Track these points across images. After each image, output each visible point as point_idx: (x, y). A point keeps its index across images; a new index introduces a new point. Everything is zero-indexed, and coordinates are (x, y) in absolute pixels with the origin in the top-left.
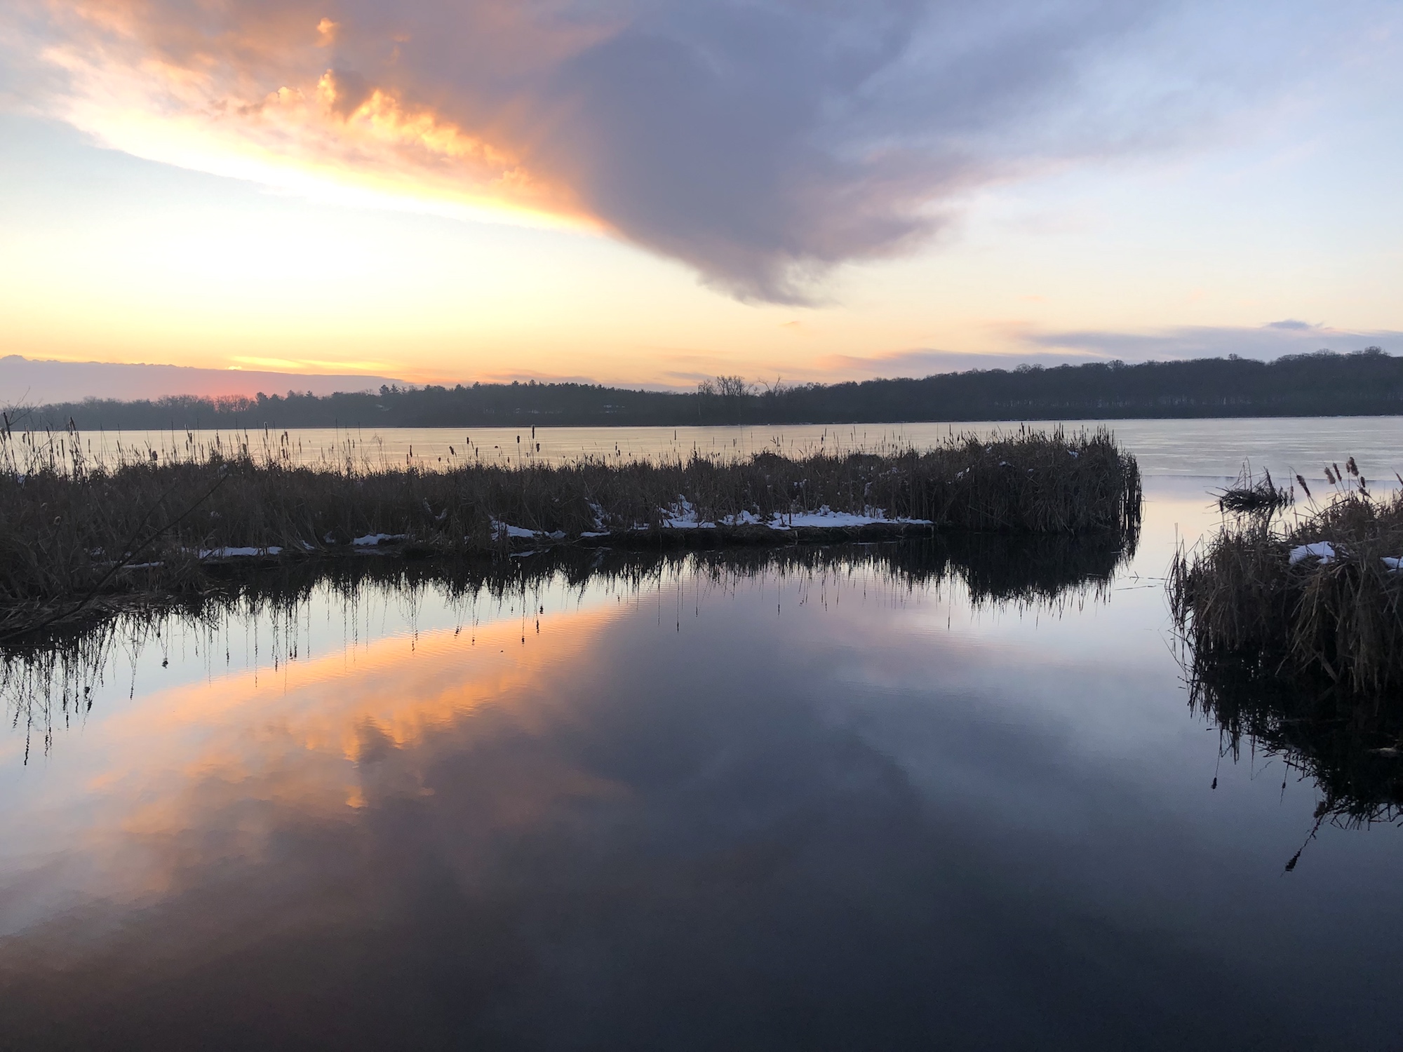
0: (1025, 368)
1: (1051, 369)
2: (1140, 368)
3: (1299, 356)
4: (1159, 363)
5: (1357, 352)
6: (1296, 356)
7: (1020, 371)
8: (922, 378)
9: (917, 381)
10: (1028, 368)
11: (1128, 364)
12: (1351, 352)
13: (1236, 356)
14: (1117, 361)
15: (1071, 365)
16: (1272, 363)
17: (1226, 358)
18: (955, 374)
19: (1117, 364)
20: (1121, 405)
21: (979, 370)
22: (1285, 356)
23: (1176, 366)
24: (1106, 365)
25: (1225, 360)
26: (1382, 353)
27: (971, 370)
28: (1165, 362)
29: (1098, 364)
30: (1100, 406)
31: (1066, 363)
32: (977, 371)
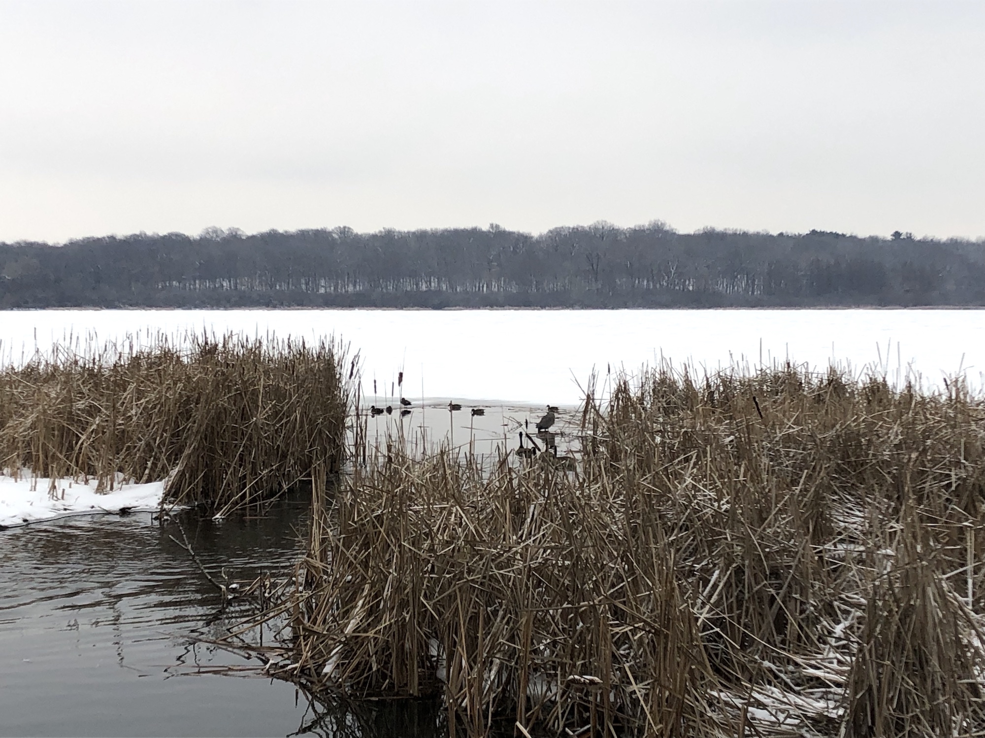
0: (215, 231)
1: (253, 237)
2: (374, 237)
3: (573, 228)
4: (399, 232)
5: (640, 226)
6: (569, 228)
7: (208, 236)
8: (62, 245)
9: (54, 248)
10: (219, 233)
11: (359, 233)
12: (632, 226)
13: (497, 226)
14: (345, 227)
15: (281, 231)
16: (541, 237)
17: (485, 227)
18: (112, 238)
19: (344, 232)
20: (351, 288)
21: (149, 233)
22: (556, 228)
23: (421, 237)
24: (330, 233)
25: (483, 232)
26: (667, 228)
27: (138, 233)
28: (408, 232)
29: (317, 231)
30: (322, 291)
31: (275, 228)
32: (145, 234)
